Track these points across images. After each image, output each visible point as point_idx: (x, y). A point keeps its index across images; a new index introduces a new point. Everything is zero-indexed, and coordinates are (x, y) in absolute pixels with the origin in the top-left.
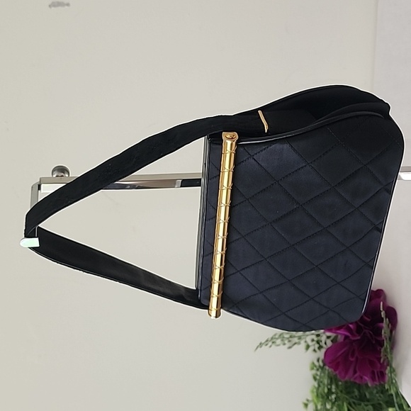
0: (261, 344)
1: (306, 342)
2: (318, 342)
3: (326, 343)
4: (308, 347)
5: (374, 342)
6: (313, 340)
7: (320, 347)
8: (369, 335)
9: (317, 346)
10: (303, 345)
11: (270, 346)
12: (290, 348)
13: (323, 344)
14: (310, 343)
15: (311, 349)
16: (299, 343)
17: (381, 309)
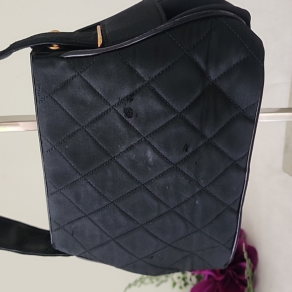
0: (130, 286)
1: (172, 279)
2: (184, 279)
3: (191, 280)
4: (174, 284)
5: (237, 282)
6: (179, 278)
7: (186, 284)
8: (231, 274)
9: (183, 283)
10: (170, 282)
11: (139, 286)
12: (158, 285)
13: (188, 280)
14: (177, 280)
15: (177, 286)
16: (166, 281)
17: (244, 250)
